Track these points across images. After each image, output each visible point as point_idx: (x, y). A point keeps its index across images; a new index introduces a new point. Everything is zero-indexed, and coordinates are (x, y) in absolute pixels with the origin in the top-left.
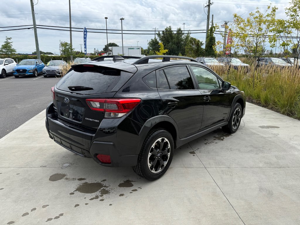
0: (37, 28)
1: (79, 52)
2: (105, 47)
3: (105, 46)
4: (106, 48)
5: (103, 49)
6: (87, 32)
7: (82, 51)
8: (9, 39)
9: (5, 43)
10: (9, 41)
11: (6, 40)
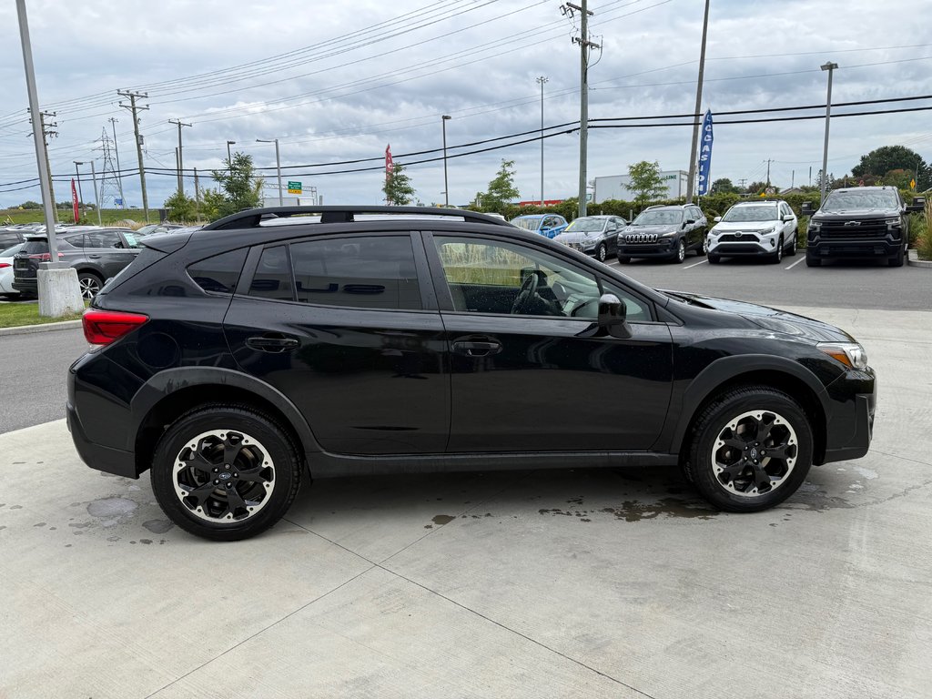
0: (589, 127)
1: (761, 184)
2: (859, 163)
3: (863, 159)
4: (863, 165)
5: (853, 171)
6: (711, 123)
7: (769, 183)
8: (509, 164)
9: (499, 176)
10: (509, 169)
11: (501, 170)
